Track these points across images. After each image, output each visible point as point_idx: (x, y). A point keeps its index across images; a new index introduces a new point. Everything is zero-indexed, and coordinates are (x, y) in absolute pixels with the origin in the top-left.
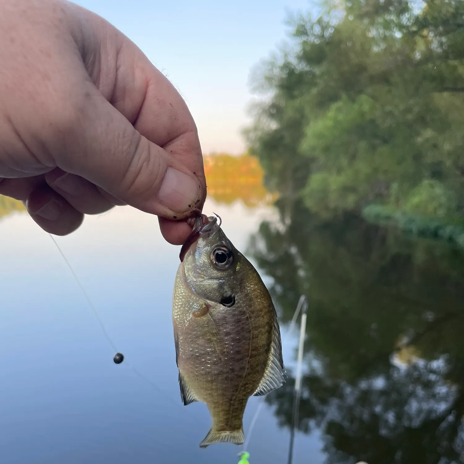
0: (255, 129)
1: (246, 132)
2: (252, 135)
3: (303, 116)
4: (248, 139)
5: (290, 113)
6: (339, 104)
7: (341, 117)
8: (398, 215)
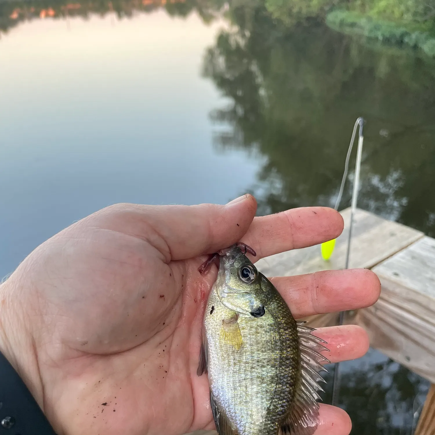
8: (363, 22)
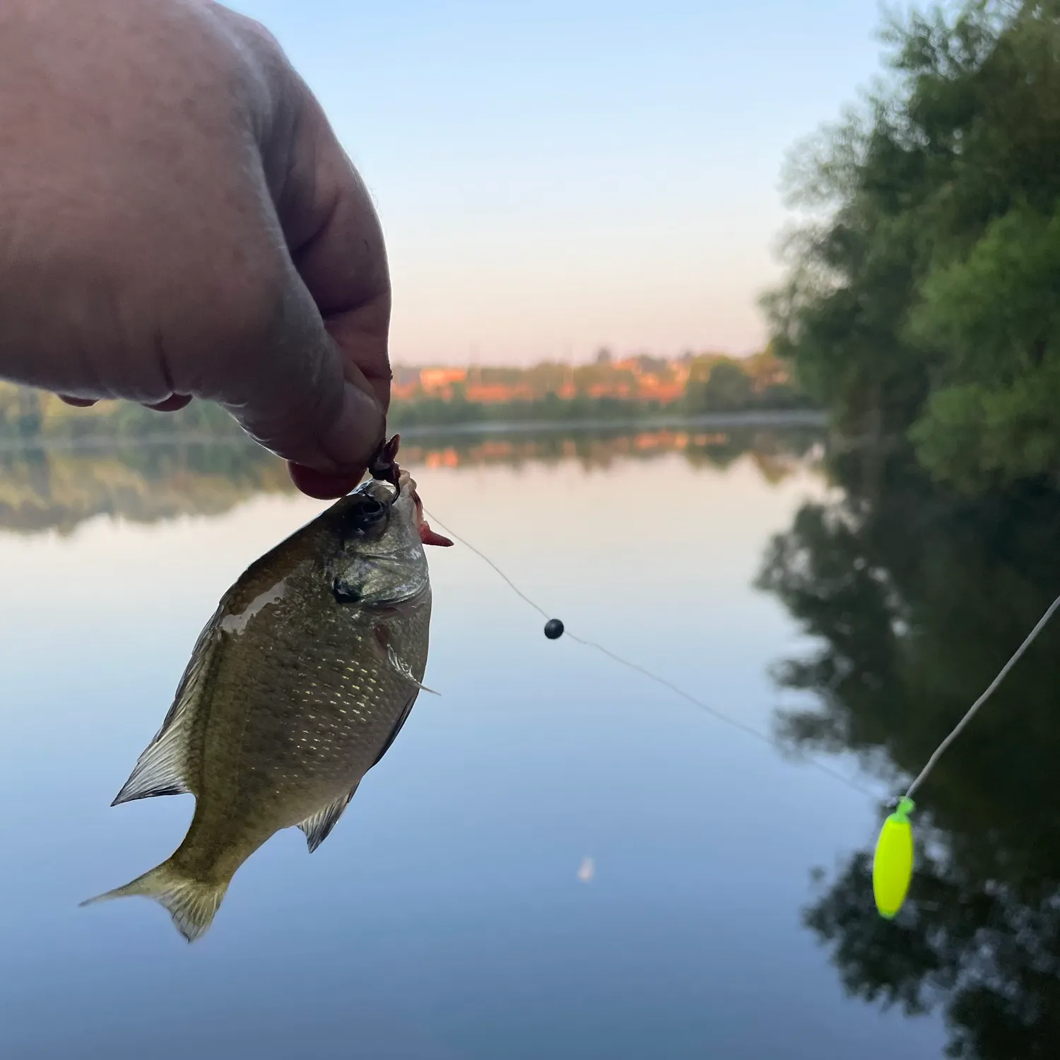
0: (793, 290)
1: (769, 300)
2: (783, 307)
3: (912, 254)
4: (774, 315)
5: (879, 250)
6: (1011, 219)
7: (1015, 250)
